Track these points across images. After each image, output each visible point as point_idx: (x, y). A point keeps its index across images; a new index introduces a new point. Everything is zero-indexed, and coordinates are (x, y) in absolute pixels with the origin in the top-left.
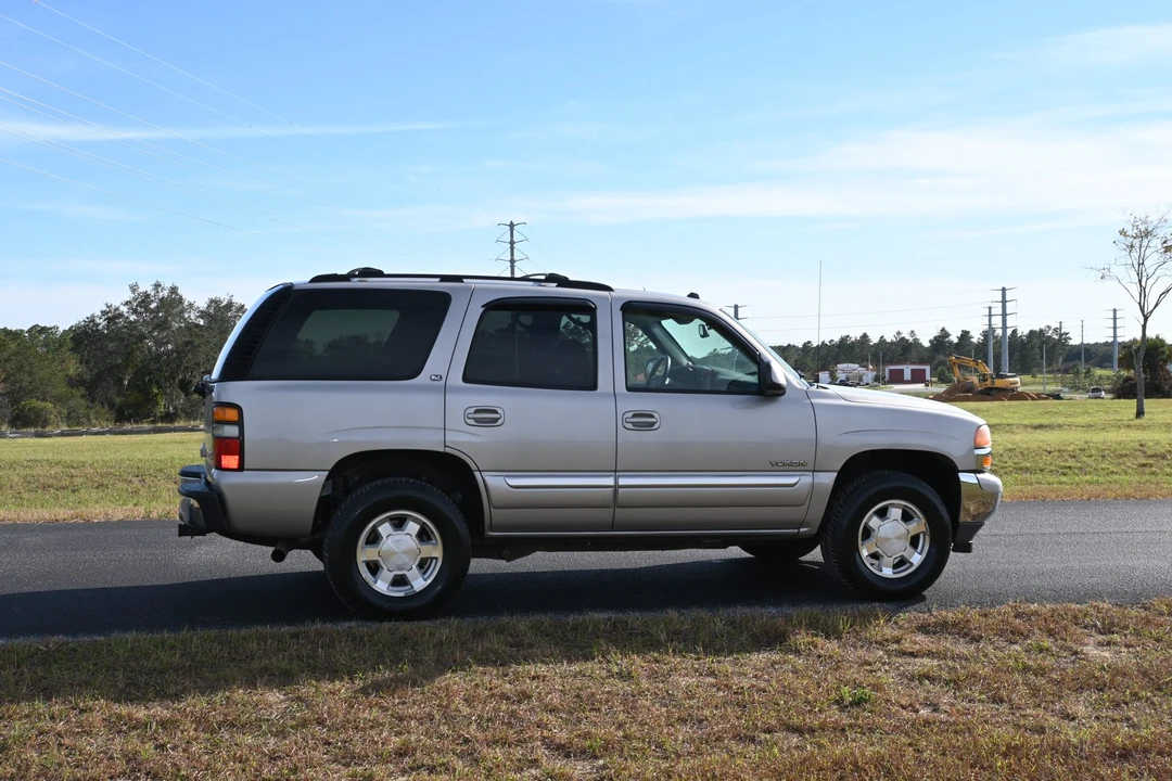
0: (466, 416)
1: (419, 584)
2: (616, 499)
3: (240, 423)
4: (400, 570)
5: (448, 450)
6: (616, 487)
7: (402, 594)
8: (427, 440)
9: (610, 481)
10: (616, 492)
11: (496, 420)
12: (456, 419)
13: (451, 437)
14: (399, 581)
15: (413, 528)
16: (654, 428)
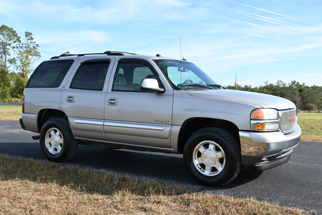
0: (66, 99)
1: (59, 151)
2: (103, 129)
4: (55, 146)
5: (61, 110)
6: (104, 125)
13: (62, 105)
14: (55, 149)
15: (58, 134)
16: (115, 104)
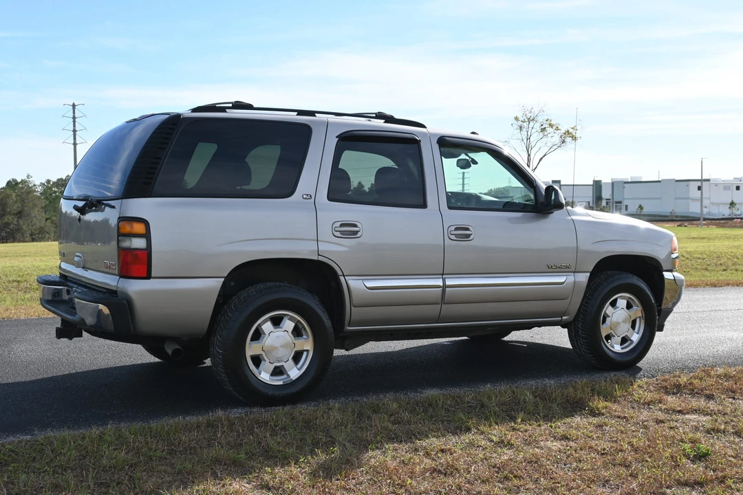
0: (334, 230)
1: (294, 373)
2: (444, 296)
3: (147, 236)
4: (279, 361)
5: (321, 258)
6: (445, 286)
7: (281, 383)
8: (303, 250)
9: (440, 282)
10: (444, 292)
11: (357, 232)
12: (326, 231)
13: (323, 247)
14: (278, 371)
15: (288, 325)
16: (470, 239)
